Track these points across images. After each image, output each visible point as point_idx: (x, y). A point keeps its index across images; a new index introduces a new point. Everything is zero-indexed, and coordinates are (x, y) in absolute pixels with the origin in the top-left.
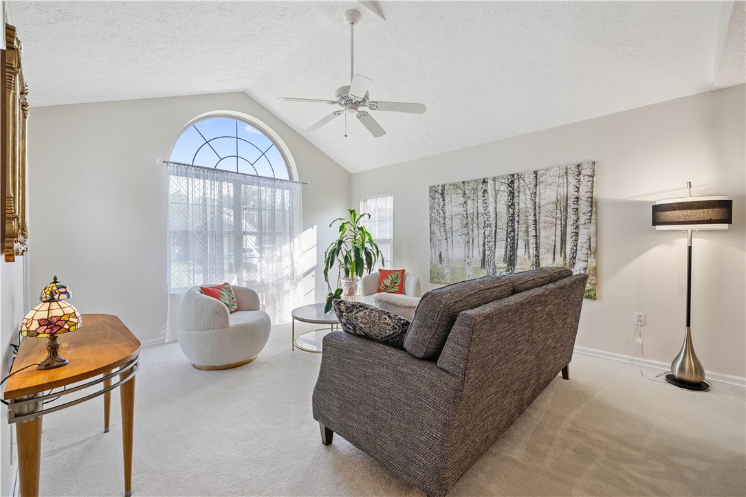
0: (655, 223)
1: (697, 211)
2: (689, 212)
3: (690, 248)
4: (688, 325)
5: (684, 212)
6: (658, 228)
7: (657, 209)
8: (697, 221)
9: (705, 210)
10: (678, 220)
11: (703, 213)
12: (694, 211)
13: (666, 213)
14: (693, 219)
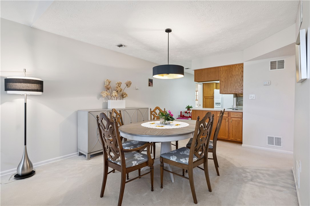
0: (7, 89)
1: (32, 84)
2: (28, 85)
3: (26, 104)
4: (25, 144)
5: (26, 84)
6: (9, 92)
7: (7, 81)
8: (32, 90)
9: (35, 85)
10: (23, 89)
11: (35, 86)
12: (31, 84)
13: (15, 84)
14: (30, 89)
